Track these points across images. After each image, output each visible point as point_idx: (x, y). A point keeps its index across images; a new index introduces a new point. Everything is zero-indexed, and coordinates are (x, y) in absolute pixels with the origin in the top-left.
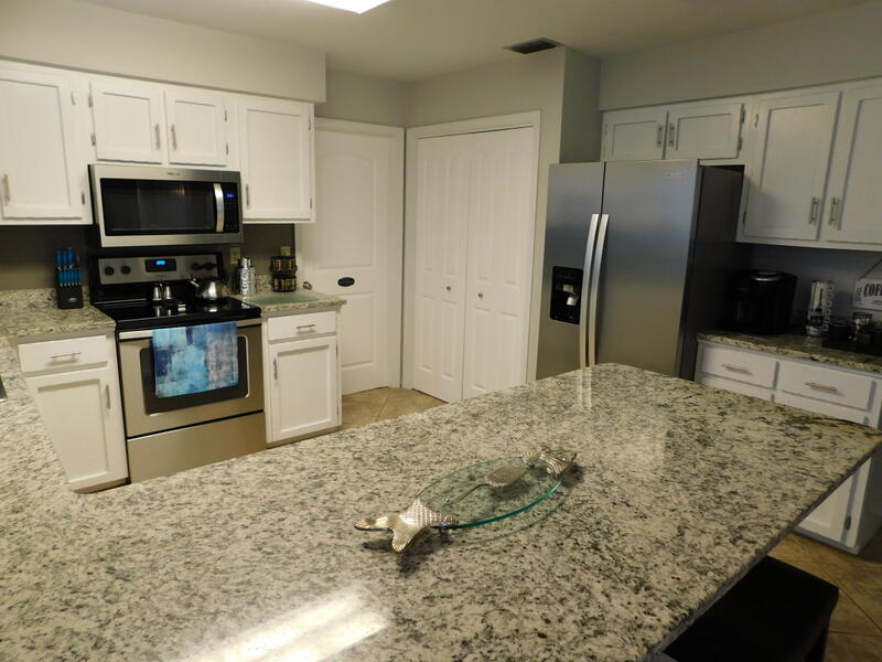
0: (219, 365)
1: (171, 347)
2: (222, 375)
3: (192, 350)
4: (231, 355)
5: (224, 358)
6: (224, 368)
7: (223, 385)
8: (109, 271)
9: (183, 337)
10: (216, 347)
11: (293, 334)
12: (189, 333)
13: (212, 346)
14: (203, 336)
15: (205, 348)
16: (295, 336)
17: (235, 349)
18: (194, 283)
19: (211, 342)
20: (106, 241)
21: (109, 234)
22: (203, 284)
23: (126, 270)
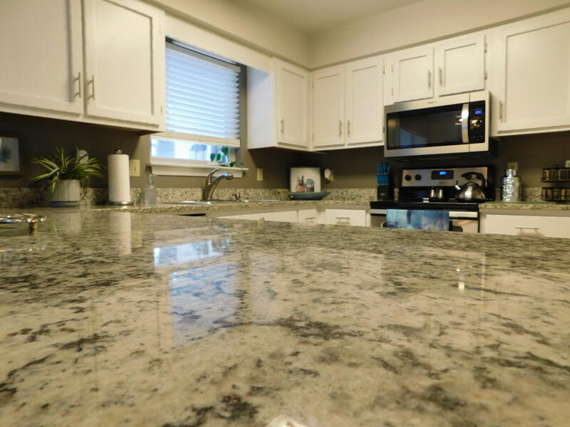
1: (396, 223)
3: (411, 227)
8: (408, 178)
9: (405, 217)
12: (409, 215)
13: (425, 228)
14: (419, 219)
15: (420, 229)
18: (458, 187)
19: (425, 225)
20: (388, 153)
21: (389, 148)
22: (464, 188)
23: (418, 178)
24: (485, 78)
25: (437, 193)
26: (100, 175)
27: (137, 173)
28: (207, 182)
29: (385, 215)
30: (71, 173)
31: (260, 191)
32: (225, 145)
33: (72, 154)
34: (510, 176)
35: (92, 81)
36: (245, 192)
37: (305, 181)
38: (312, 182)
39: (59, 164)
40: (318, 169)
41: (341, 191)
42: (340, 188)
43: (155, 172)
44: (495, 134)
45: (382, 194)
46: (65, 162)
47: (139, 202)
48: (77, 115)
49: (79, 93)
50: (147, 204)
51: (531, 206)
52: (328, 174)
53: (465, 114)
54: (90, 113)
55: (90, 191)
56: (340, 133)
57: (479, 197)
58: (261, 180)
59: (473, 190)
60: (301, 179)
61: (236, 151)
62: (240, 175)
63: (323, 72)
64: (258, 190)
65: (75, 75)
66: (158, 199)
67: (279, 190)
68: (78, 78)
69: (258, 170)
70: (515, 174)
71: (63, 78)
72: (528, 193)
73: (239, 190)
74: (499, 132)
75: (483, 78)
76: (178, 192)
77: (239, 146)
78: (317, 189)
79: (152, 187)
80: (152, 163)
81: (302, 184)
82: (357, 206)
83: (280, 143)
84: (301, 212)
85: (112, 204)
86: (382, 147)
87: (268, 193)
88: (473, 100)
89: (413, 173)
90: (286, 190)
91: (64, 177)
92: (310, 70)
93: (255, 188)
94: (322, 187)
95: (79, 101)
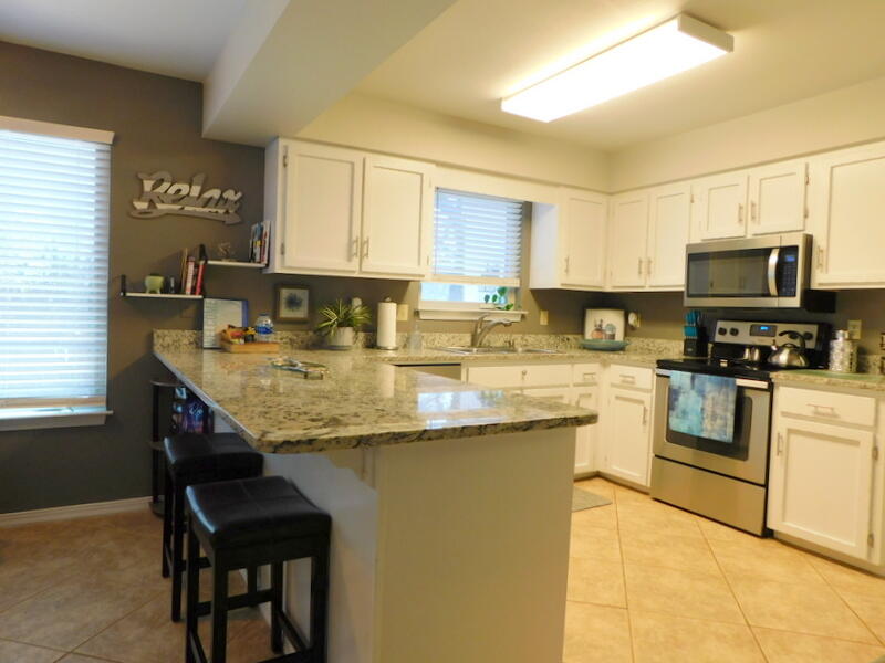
0: (714, 417)
1: (680, 387)
2: (716, 427)
3: (693, 394)
4: (726, 410)
5: (719, 411)
6: (719, 422)
7: (715, 437)
8: (723, 332)
9: (688, 382)
10: (713, 399)
11: (808, 412)
12: (693, 379)
13: (710, 396)
14: (703, 384)
15: (704, 397)
16: (810, 415)
17: (732, 407)
18: (774, 348)
19: (709, 392)
20: (688, 302)
21: (690, 296)
22: (780, 350)
23: (734, 332)
24: (806, 216)
25: (752, 353)
26: (369, 323)
27: (405, 318)
28: (476, 328)
29: (668, 377)
30: (346, 322)
31: (543, 338)
32: (503, 285)
33: (348, 302)
34: (840, 339)
35: (368, 242)
36: (522, 338)
37: (604, 326)
38: (612, 328)
39: (338, 313)
40: (622, 312)
41: (646, 341)
42: (646, 338)
43: (422, 317)
44: (815, 286)
45: (690, 350)
46: (342, 311)
47: (405, 346)
48: (354, 272)
49: (356, 254)
50: (412, 350)
51: (826, 380)
52: (632, 319)
53: (773, 259)
54: (364, 269)
55: (361, 335)
56: (640, 272)
57: (796, 363)
58: (546, 323)
59: (791, 353)
60: (598, 323)
61: (516, 290)
62: (518, 319)
63: (626, 197)
64: (540, 336)
65: (354, 238)
66: (424, 344)
67: (569, 336)
68: (357, 241)
69: (542, 313)
70: (847, 336)
71: (344, 240)
72: (871, 363)
73: (514, 336)
74: (820, 284)
75: (802, 215)
76: (445, 337)
77: (518, 286)
78: (619, 337)
79: (417, 333)
80: (420, 308)
81: (599, 329)
82: (642, 364)
83: (562, 285)
84: (577, 366)
85: (379, 348)
86: (682, 292)
87: (552, 339)
88: (785, 244)
89: (728, 325)
90: (579, 337)
91: (341, 325)
92: (611, 194)
93: (537, 334)
94: (626, 334)
95: (356, 260)
